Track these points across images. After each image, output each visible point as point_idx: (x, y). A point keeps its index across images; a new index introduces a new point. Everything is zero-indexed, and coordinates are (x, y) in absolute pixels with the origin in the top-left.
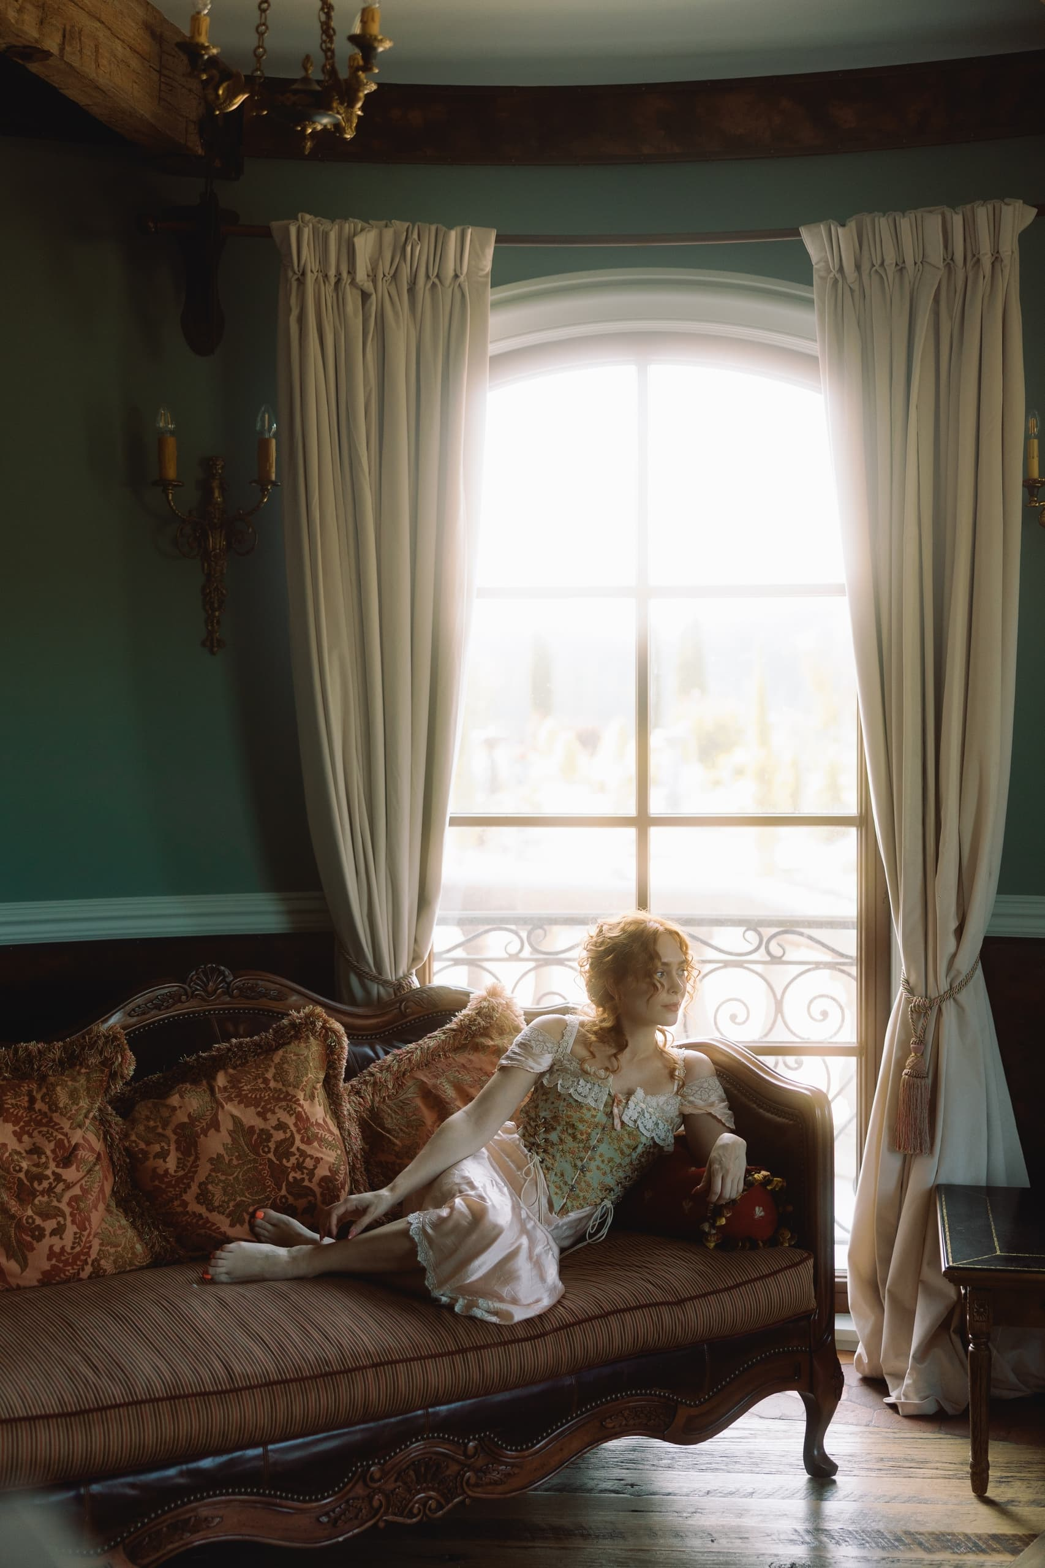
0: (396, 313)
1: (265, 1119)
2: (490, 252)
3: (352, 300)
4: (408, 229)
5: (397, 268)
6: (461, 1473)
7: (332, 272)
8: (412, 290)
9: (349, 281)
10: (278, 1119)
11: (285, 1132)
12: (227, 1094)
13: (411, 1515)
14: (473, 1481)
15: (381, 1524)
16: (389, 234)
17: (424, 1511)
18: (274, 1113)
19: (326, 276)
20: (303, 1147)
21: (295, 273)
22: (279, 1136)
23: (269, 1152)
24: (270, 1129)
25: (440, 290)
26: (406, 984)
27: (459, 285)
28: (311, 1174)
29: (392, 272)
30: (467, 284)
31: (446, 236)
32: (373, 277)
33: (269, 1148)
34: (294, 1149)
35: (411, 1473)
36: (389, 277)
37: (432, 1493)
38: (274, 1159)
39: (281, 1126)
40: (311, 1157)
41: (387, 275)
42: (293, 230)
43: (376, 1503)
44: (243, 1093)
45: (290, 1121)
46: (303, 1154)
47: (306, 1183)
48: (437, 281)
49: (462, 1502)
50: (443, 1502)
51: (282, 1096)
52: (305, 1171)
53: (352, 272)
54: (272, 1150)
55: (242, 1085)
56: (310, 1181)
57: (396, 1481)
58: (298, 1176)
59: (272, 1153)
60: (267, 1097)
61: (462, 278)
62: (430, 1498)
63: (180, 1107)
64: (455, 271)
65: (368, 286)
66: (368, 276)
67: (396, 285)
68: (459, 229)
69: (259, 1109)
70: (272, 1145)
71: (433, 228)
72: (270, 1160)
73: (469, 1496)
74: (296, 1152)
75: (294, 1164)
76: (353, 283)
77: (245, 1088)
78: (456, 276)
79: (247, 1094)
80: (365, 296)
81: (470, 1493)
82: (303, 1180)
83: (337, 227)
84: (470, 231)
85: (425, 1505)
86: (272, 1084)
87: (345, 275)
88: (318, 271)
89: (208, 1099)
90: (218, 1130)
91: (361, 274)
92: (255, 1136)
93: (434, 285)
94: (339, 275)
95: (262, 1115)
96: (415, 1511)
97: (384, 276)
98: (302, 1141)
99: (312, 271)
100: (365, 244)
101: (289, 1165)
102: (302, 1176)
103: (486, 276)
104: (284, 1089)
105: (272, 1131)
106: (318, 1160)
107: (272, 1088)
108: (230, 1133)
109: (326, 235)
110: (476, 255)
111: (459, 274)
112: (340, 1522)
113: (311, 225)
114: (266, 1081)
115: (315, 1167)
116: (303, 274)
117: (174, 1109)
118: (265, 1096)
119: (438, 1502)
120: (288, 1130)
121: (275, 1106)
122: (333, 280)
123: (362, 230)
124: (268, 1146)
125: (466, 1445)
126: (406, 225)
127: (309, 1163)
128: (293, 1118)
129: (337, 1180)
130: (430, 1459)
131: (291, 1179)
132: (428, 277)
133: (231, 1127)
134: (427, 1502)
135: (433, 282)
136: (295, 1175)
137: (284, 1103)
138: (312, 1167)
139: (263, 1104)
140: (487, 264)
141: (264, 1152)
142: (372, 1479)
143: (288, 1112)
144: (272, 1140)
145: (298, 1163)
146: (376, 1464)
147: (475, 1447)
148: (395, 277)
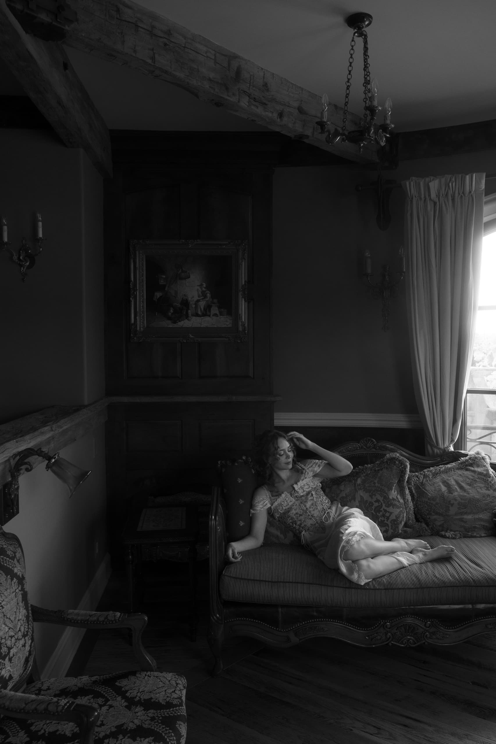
0: (447, 209)
1: (372, 498)
2: (483, 182)
3: (430, 206)
4: (451, 177)
5: (447, 193)
6: (424, 632)
7: (423, 196)
8: (453, 200)
9: (429, 199)
10: (377, 498)
11: (379, 503)
12: (360, 487)
13: (402, 643)
14: (428, 636)
15: (390, 644)
16: (443, 180)
17: (408, 643)
18: (375, 496)
19: (421, 199)
20: (386, 508)
21: (409, 198)
22: (376, 504)
23: (372, 510)
24: (373, 502)
25: (463, 198)
26: (447, 450)
27: (471, 195)
28: (388, 518)
29: (445, 194)
30: (474, 194)
31: (465, 178)
32: (438, 196)
33: (372, 509)
34: (382, 509)
35: (403, 628)
36: (444, 196)
37: (412, 638)
38: (374, 513)
39: (377, 501)
40: (389, 512)
41: (443, 194)
42: (408, 183)
43: (388, 637)
44: (366, 487)
45: (381, 499)
46: (386, 511)
47: (386, 522)
48: (462, 195)
49: (424, 643)
50: (416, 641)
51: (379, 489)
52: (386, 517)
53: (430, 195)
54: (373, 510)
55: (365, 484)
56: (387, 521)
57: (396, 630)
58: (383, 519)
59: (373, 511)
60: (374, 490)
61: (472, 192)
62: (411, 639)
63: (343, 491)
64: (470, 190)
65: (436, 200)
66: (436, 196)
67: (447, 198)
68: (470, 175)
69: (370, 494)
70: (373, 508)
71: (460, 176)
72: (372, 513)
73: (427, 642)
74: (383, 510)
75: (381, 515)
76: (430, 199)
77: (366, 485)
78: (470, 192)
79: (367, 488)
80: (435, 203)
81: (427, 641)
82: (384, 520)
83: (423, 180)
84: (474, 175)
85: (408, 641)
86: (377, 485)
87: (427, 197)
88: (418, 197)
89: (353, 488)
90: (355, 501)
91: (433, 195)
92: (368, 504)
93: (461, 196)
94: (425, 197)
95: (371, 496)
96: (404, 642)
97: (443, 195)
98: (386, 506)
99: (415, 196)
100: (434, 185)
101: (380, 515)
102: (384, 519)
103: (483, 190)
104: (381, 487)
105: (374, 503)
106: (391, 513)
107: (376, 486)
108: (359, 502)
109: (419, 184)
110: (478, 183)
111: (471, 191)
112: (373, 640)
113: (414, 181)
114: (375, 483)
115: (390, 516)
116: (412, 198)
117: (341, 491)
118: (373, 489)
119: (413, 641)
120: (380, 502)
121: (376, 493)
122: (423, 199)
123: (433, 180)
124: (372, 508)
125: (426, 623)
126: (450, 176)
127: (387, 514)
128: (382, 498)
129: (398, 520)
130: (411, 624)
131: (380, 520)
132: (459, 194)
133: (359, 500)
134: (410, 640)
135: (461, 195)
136: (382, 519)
137: (380, 492)
138: (388, 516)
139: (372, 492)
140: (483, 186)
141: (370, 510)
142: (386, 627)
143: (381, 496)
144: (374, 506)
145: (383, 515)
146: (390, 623)
147: (430, 624)
148: (447, 195)
